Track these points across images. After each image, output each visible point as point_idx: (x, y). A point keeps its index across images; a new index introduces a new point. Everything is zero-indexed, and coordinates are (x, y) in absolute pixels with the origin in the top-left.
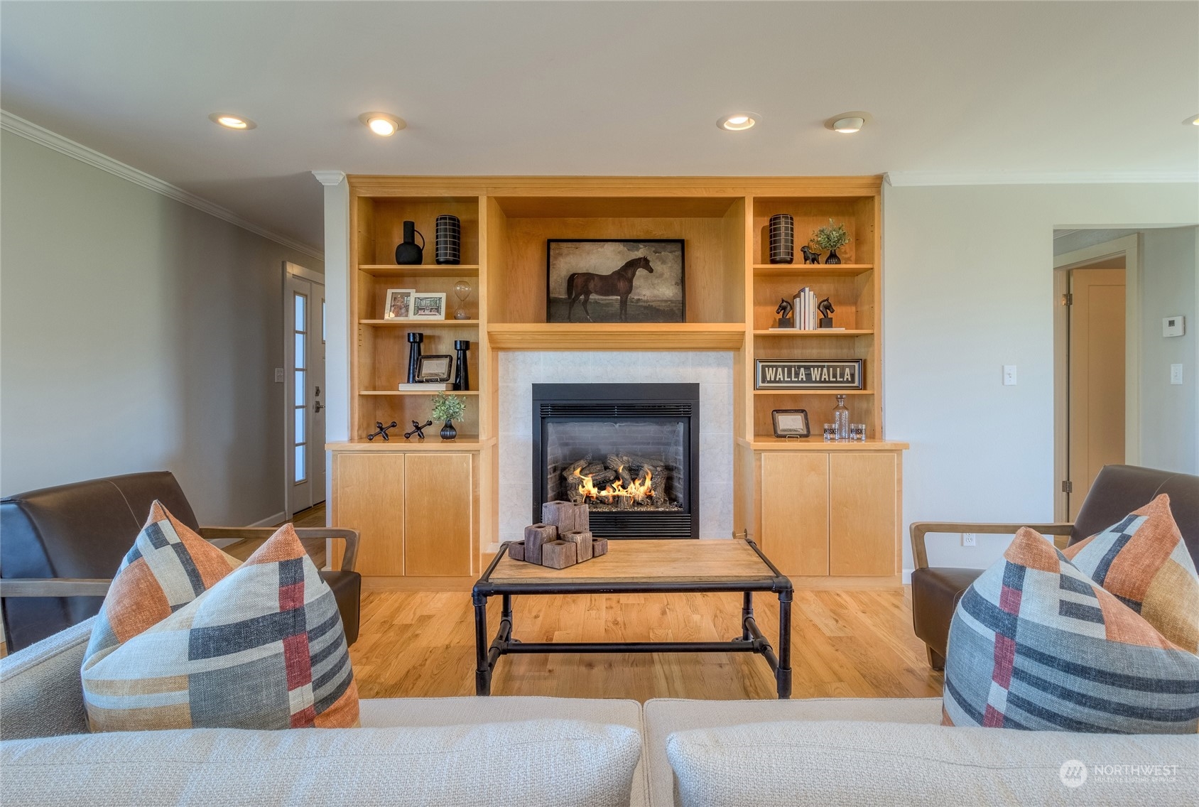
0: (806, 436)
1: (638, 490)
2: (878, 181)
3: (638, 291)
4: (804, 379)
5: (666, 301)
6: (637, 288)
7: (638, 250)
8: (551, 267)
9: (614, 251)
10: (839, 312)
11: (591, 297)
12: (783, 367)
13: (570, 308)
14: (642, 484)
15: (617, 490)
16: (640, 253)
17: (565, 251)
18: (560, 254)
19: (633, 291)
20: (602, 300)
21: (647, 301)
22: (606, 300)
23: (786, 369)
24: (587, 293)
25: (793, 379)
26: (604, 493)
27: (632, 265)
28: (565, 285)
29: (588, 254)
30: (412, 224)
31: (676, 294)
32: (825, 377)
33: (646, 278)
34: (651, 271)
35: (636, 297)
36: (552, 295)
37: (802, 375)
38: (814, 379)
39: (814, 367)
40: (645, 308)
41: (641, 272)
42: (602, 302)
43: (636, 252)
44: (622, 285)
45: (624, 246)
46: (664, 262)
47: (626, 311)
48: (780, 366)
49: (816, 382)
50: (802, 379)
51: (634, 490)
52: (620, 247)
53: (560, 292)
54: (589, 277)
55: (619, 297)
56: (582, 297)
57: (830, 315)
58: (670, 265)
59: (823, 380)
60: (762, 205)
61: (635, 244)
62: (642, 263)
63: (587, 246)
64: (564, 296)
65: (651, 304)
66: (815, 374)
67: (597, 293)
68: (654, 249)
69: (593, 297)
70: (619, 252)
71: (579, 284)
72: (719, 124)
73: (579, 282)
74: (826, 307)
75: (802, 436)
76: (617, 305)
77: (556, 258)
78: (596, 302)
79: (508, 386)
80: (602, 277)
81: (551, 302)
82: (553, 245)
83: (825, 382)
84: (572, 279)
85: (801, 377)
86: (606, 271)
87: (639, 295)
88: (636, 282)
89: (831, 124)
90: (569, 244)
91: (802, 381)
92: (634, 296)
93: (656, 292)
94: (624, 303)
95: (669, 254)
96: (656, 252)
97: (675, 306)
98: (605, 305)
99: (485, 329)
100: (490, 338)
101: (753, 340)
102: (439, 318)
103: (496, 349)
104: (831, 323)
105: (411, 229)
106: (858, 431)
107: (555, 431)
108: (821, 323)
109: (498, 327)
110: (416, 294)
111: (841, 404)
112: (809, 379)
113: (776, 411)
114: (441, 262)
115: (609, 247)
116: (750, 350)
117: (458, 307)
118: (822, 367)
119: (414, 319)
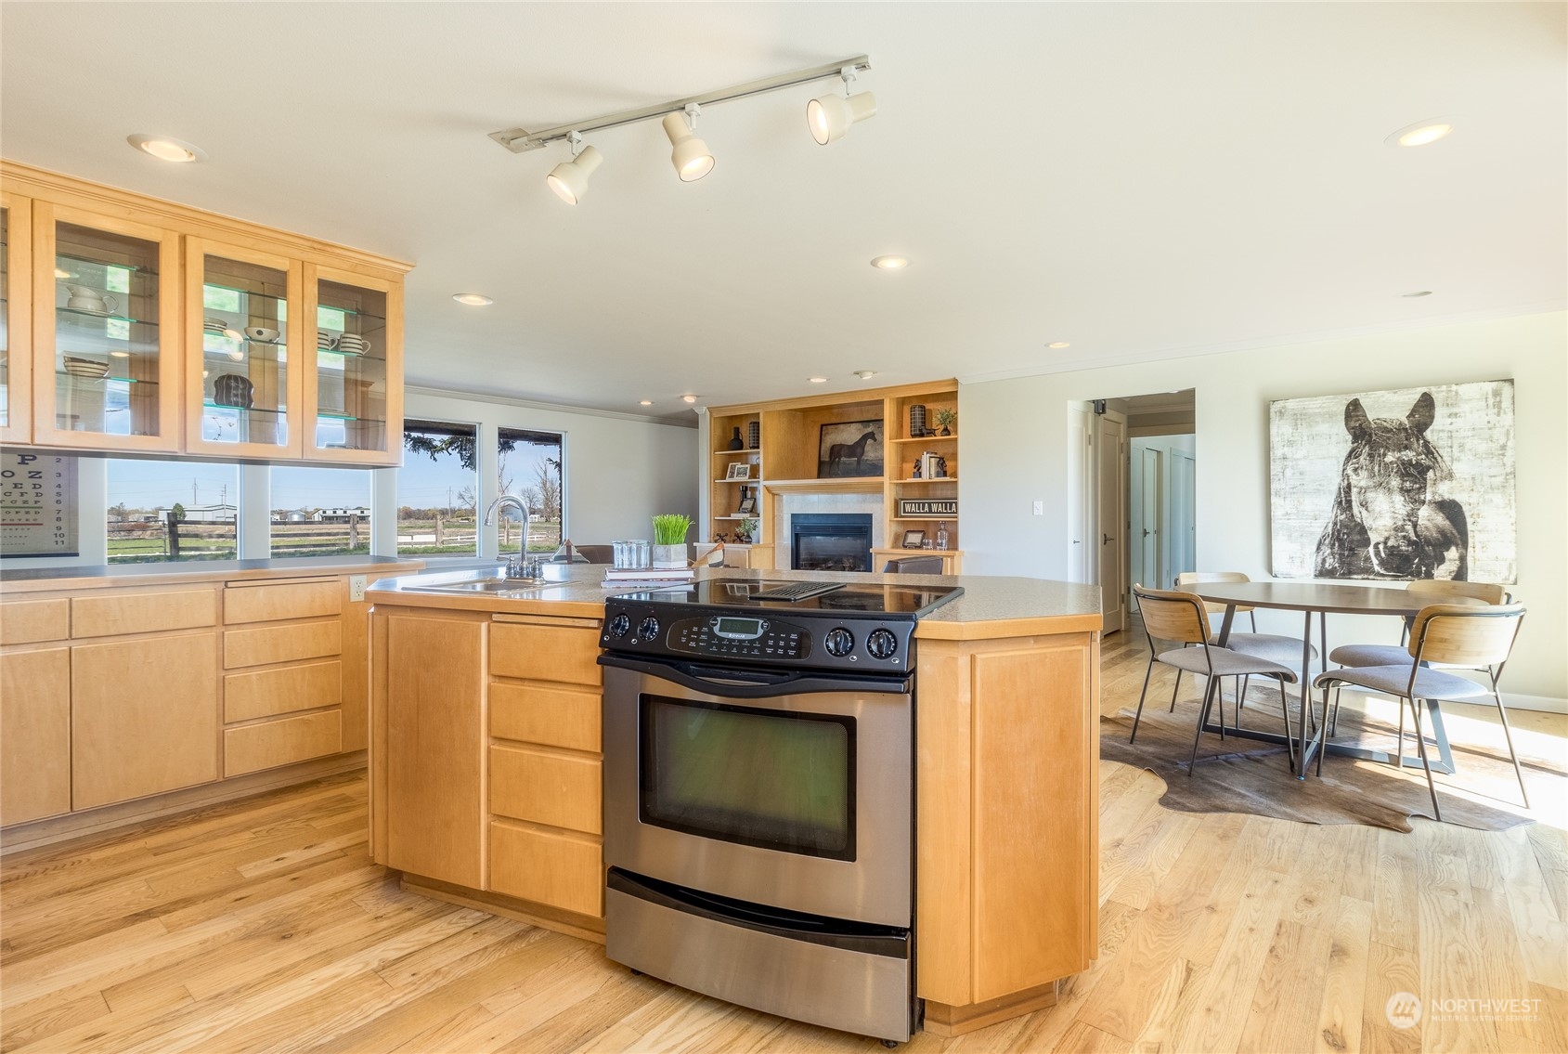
0: (921, 547)
2: (955, 382)
4: (927, 511)
5: (876, 464)
8: (822, 442)
9: (856, 429)
10: (949, 466)
11: (842, 460)
12: (915, 503)
13: (830, 468)
17: (830, 431)
18: (827, 433)
21: (871, 461)
23: (917, 504)
24: (840, 457)
25: (921, 511)
27: (865, 438)
28: (828, 452)
29: (842, 431)
30: (738, 429)
31: (881, 457)
32: (940, 509)
33: (872, 445)
34: (875, 440)
36: (822, 459)
37: (927, 509)
38: (933, 511)
39: (933, 503)
40: (870, 465)
41: (870, 441)
44: (859, 450)
45: (862, 425)
49: (934, 513)
52: (859, 426)
53: (826, 458)
54: (842, 446)
55: (857, 459)
56: (837, 460)
57: (944, 469)
59: (938, 511)
60: (902, 402)
61: (868, 423)
62: (871, 435)
63: (842, 426)
64: (827, 460)
65: (873, 462)
66: (934, 508)
67: (845, 456)
68: (878, 426)
70: (859, 430)
71: (836, 451)
72: (809, 379)
73: (836, 449)
74: (940, 463)
75: (917, 547)
76: (855, 464)
77: (825, 436)
78: (844, 463)
79: (780, 515)
80: (848, 446)
81: (821, 463)
82: (824, 428)
83: (940, 513)
84: (833, 447)
90: (832, 427)
91: (926, 513)
92: (864, 458)
93: (873, 457)
94: (858, 462)
97: (879, 468)
98: (849, 464)
99: (762, 483)
100: (767, 488)
101: (893, 486)
102: (745, 479)
103: (774, 495)
104: (945, 474)
105: (737, 431)
106: (941, 545)
107: (803, 541)
108: (938, 475)
109: (768, 483)
110: (739, 465)
111: (942, 527)
112: (930, 512)
113: (908, 531)
114: (751, 448)
115: (853, 426)
116: (889, 494)
117: (754, 472)
118: (938, 503)
119: (736, 479)
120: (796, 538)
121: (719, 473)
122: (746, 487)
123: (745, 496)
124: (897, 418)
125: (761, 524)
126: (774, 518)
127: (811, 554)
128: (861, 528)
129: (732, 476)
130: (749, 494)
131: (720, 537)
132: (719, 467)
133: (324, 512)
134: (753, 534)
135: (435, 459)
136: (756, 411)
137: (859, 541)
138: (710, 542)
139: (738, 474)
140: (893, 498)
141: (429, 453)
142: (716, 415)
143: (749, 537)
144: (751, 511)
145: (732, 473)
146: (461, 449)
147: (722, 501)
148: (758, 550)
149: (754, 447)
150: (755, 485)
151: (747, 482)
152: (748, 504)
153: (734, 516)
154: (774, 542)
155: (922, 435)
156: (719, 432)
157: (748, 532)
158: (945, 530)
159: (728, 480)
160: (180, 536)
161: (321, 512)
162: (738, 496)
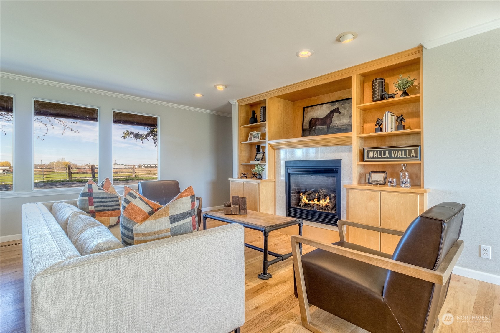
0: (383, 184)
1: (323, 203)
2: (420, 48)
3: (334, 122)
4: (388, 157)
5: (345, 125)
6: (334, 121)
7: (335, 105)
8: (304, 117)
9: (326, 107)
10: (408, 121)
11: (317, 127)
12: (377, 151)
13: (310, 132)
14: (325, 201)
15: (315, 202)
16: (335, 107)
17: (309, 110)
18: (308, 112)
19: (332, 123)
20: (321, 128)
21: (337, 126)
22: (322, 127)
23: (379, 152)
24: (316, 125)
25: (382, 157)
26: (310, 202)
27: (332, 112)
28: (308, 123)
29: (317, 110)
30: (254, 111)
31: (349, 121)
33: (338, 117)
34: (340, 113)
35: (333, 125)
36: (304, 128)
38: (393, 156)
39: (393, 150)
40: (336, 129)
41: (336, 114)
42: (320, 128)
43: (334, 107)
44: (328, 121)
45: (330, 105)
46: (345, 109)
47: (329, 131)
48: (376, 151)
49: (394, 158)
50: (387, 156)
51: (322, 202)
52: (328, 105)
53: (307, 127)
54: (317, 119)
55: (327, 126)
56: (314, 127)
57: (403, 123)
58: (347, 109)
59: (398, 156)
60: (365, 77)
61: (334, 103)
62: (337, 110)
63: (317, 107)
64: (308, 128)
65: (339, 127)
66: (394, 154)
67: (319, 125)
68: (341, 104)
69: (318, 127)
70: (328, 108)
71: (313, 122)
72: (297, 55)
73: (313, 121)
74: (400, 119)
75: (380, 184)
76: (326, 129)
77: (306, 114)
78: (319, 129)
79: (279, 162)
80: (321, 119)
81: (303, 131)
82: (306, 109)
83: (400, 157)
84: (311, 121)
85: (386, 155)
86: (322, 116)
87: (334, 124)
88: (333, 119)
89: (339, 40)
90: (311, 108)
91: (387, 158)
92: (332, 125)
93: (341, 122)
94: (328, 128)
95: (348, 105)
96: (342, 105)
97: (348, 127)
98: (322, 130)
99: (268, 142)
100: (271, 146)
101: (358, 140)
102: (258, 140)
103: (275, 149)
104: (404, 128)
105: (254, 113)
106: (406, 183)
107: (293, 178)
108: (398, 128)
109: (270, 142)
110: (254, 133)
111: (404, 169)
112: (391, 157)
113: (372, 172)
114: (261, 122)
115: (325, 106)
116: (356, 145)
117: (263, 136)
118: (398, 150)
119: (253, 141)
120: (289, 175)
121: (244, 138)
122: (259, 146)
123: (258, 151)
124: (360, 91)
125: (267, 167)
126: (275, 164)
127: (298, 186)
128: (333, 169)
129: (251, 140)
130: (261, 150)
131: (244, 176)
132: (244, 134)
133: (145, 166)
134: (263, 173)
135: (142, 143)
136: (264, 99)
137: (331, 179)
138: (239, 178)
139: (254, 137)
140: (358, 148)
141: (141, 140)
142: (241, 104)
143: (260, 175)
144: (262, 160)
145: (251, 138)
146: (154, 139)
147: (246, 154)
148: (265, 183)
149: (263, 121)
150: (264, 145)
151: (260, 143)
152: (260, 156)
153: (252, 163)
154: (275, 178)
155: (383, 99)
156: (244, 115)
157: (259, 172)
158: (406, 171)
159: (249, 142)
160: (72, 173)
161: (144, 165)
162: (255, 150)
